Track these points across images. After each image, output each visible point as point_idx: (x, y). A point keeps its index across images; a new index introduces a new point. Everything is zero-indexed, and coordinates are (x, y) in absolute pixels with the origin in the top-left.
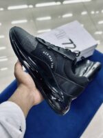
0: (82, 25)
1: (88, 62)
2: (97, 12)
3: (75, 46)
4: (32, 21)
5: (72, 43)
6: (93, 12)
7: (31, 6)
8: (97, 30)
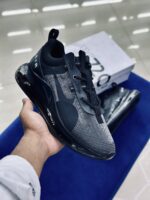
0: (110, 37)
1: (122, 90)
2: (132, 18)
3: (103, 69)
4: (37, 32)
5: (98, 63)
6: (125, 18)
7: (36, 11)
8: (132, 43)
